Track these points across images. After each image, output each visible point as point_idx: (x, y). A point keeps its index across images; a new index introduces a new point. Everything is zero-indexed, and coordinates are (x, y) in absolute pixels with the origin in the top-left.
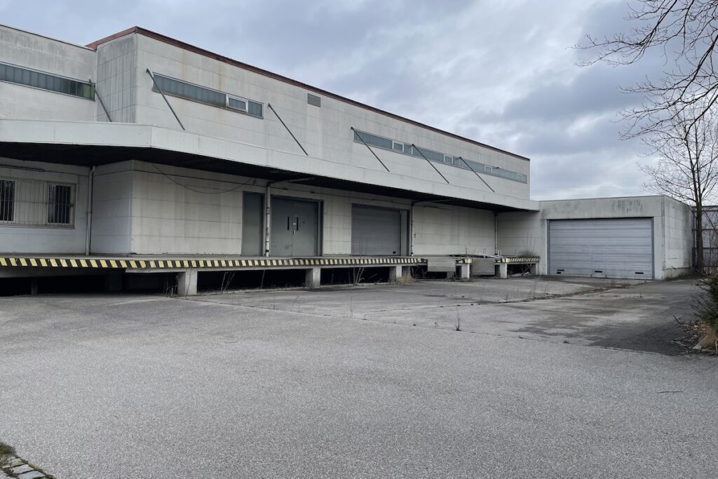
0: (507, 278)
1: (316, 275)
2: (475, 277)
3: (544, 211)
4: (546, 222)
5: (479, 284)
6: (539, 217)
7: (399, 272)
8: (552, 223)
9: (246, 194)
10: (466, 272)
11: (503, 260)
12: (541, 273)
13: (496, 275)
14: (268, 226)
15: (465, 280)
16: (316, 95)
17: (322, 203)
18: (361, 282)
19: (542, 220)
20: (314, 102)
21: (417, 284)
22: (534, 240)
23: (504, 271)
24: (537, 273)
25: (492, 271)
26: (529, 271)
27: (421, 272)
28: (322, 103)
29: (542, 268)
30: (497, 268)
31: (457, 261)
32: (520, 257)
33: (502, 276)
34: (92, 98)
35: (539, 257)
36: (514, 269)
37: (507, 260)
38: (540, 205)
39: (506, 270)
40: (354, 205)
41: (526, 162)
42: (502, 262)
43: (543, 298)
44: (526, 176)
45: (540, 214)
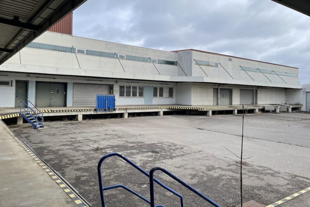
0: (291, 112)
1: (236, 112)
2: (281, 112)
3: (305, 89)
4: (305, 93)
5: (283, 115)
6: (302, 91)
7: (257, 111)
8: (307, 93)
9: (214, 89)
10: (278, 111)
11: (290, 106)
12: (303, 110)
13: (288, 111)
14: (219, 97)
15: (278, 113)
16: (230, 58)
17: (232, 89)
18: (247, 113)
19: (304, 92)
20: (230, 60)
21: (262, 114)
22: (301, 99)
23: (290, 110)
24: (301, 110)
25: (286, 110)
26: (298, 110)
27: (263, 110)
28: (232, 60)
29: (303, 109)
30: (288, 109)
31: (275, 107)
32: (296, 105)
33: (289, 112)
34: (177, 65)
35: (302, 105)
36: (293, 109)
37: (292, 107)
38: (303, 87)
39: (291, 110)
40: (240, 89)
41: (297, 69)
42: (289, 107)
43: (306, 120)
44: (297, 75)
45: (303, 90)
